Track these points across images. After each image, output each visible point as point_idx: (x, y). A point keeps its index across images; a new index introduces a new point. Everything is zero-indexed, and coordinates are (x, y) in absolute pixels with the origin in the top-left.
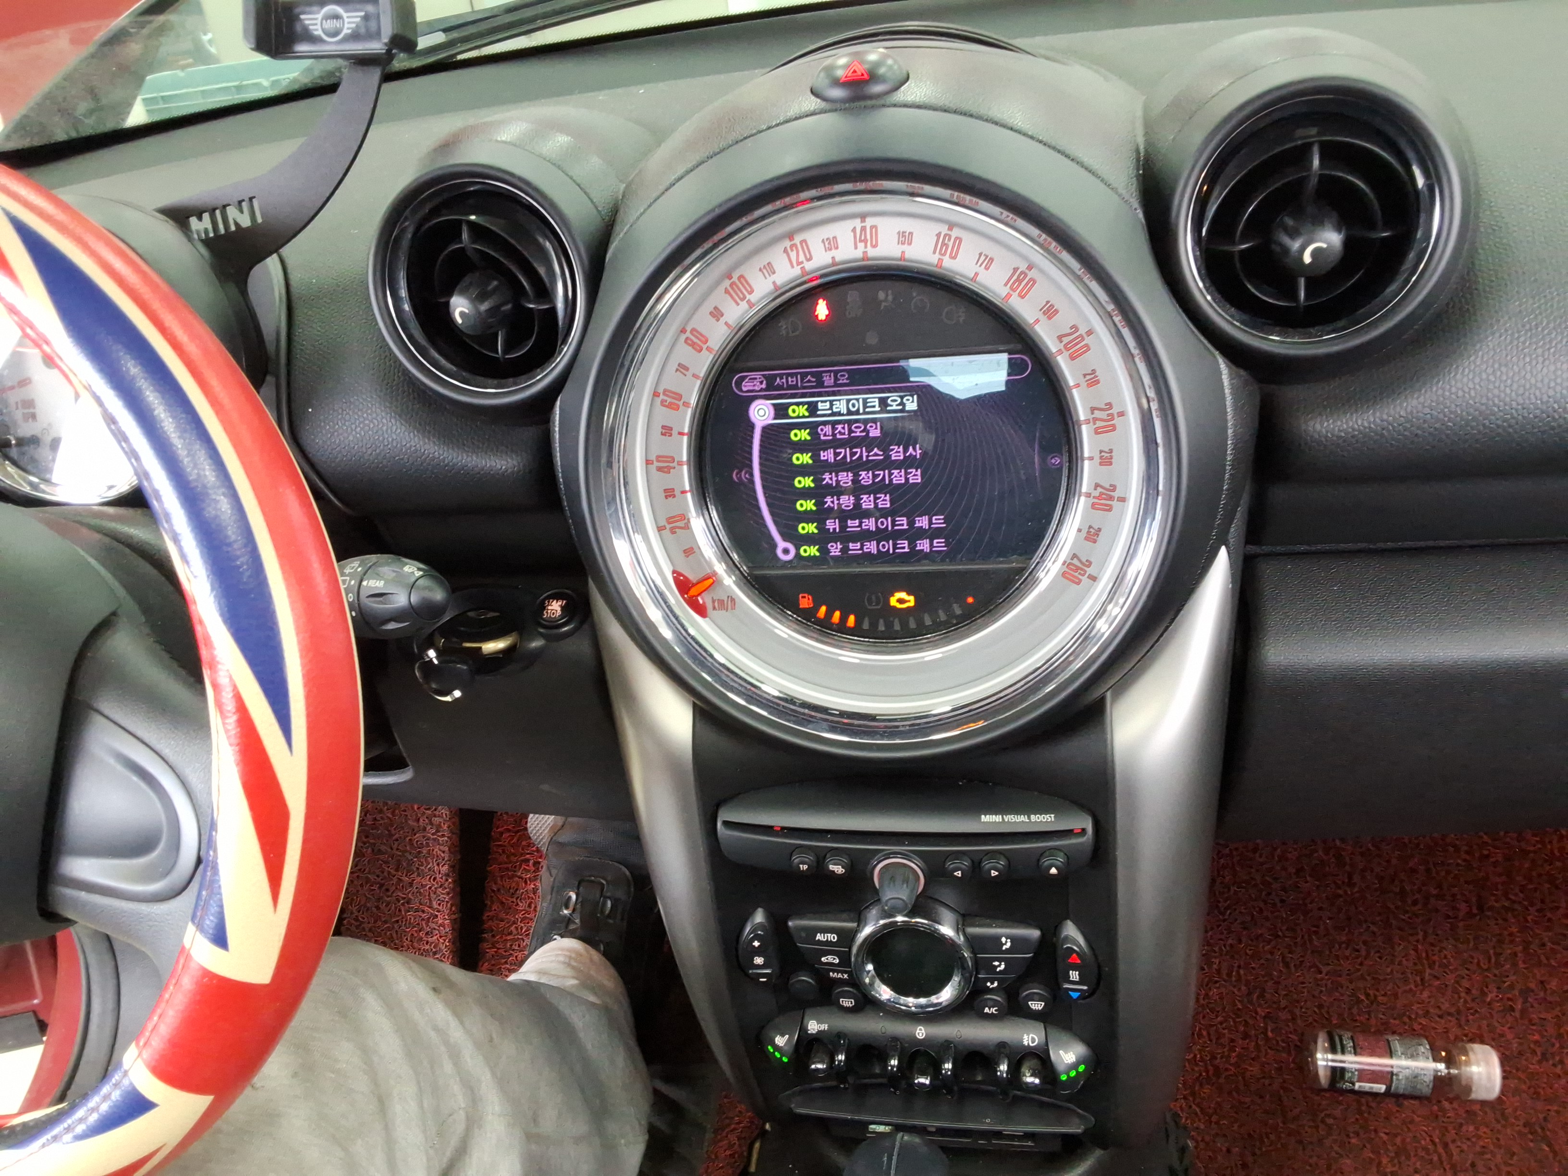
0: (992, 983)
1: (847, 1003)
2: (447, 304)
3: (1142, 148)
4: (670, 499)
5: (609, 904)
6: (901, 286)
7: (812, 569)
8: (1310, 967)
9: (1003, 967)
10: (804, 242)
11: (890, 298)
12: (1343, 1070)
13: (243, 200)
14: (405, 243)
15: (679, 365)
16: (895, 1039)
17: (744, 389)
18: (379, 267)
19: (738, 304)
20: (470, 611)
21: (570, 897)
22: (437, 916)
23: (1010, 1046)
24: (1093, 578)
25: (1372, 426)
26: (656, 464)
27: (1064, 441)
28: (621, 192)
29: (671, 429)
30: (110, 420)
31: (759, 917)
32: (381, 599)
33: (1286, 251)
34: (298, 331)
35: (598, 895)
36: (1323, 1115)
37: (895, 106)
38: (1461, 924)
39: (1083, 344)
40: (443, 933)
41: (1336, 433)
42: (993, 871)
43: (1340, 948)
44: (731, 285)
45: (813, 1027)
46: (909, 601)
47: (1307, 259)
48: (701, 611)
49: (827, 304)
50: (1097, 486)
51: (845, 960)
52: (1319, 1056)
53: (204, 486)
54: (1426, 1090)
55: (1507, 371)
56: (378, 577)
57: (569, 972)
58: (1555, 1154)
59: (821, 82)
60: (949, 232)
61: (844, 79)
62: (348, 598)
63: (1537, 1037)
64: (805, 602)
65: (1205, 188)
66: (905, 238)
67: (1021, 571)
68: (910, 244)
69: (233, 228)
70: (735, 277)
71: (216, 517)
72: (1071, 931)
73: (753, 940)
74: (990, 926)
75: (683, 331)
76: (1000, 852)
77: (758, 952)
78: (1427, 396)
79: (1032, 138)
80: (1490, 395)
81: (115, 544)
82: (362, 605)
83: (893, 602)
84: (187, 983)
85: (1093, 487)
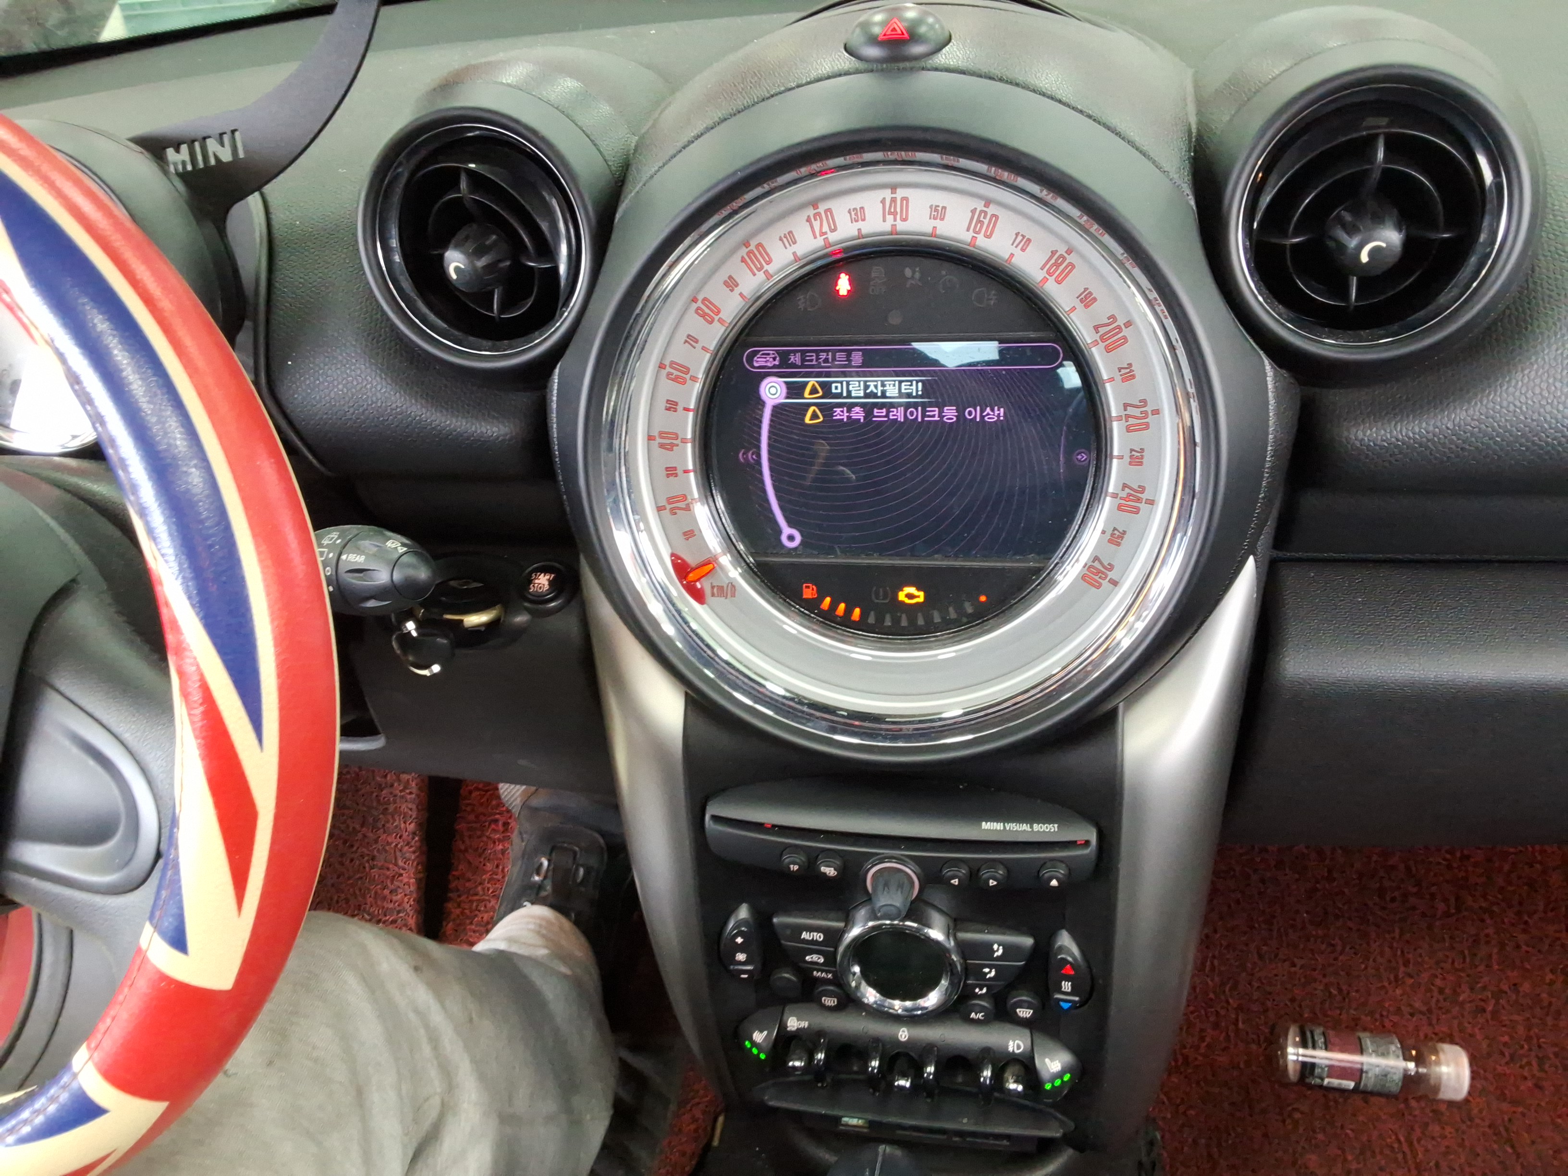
0: (981, 989)
1: (830, 1002)
2: (441, 257)
3: (1194, 131)
4: (671, 478)
5: (581, 871)
6: (928, 263)
7: (818, 558)
8: (1285, 961)
9: (993, 973)
10: (828, 211)
11: (917, 275)
12: (1313, 1066)
13: (225, 133)
14: (399, 190)
15: (689, 336)
16: (877, 1040)
17: (756, 364)
18: (369, 214)
19: (754, 275)
20: (451, 580)
21: (541, 864)
22: (401, 875)
23: (994, 1052)
24: (1115, 583)
25: (1417, 437)
26: (659, 440)
27: (1093, 437)
28: (633, 145)
29: (676, 404)
30: (74, 380)
31: (743, 913)
32: (361, 575)
33: (1342, 247)
34: (279, 276)
35: (570, 861)
36: (1290, 1108)
37: (936, 69)
38: (1438, 923)
39: (1120, 335)
40: (408, 892)
41: (1379, 443)
42: (991, 881)
43: (1316, 942)
44: (748, 254)
45: (793, 1023)
46: (918, 597)
47: (1364, 258)
48: (699, 596)
49: (849, 280)
50: (1125, 486)
51: (830, 959)
52: (1290, 1050)
53: (174, 458)
54: (1395, 1088)
55: (1562, 387)
56: (359, 551)
57: (539, 941)
58: (1518, 1156)
59: (856, 39)
60: (985, 209)
61: (881, 37)
62: (325, 573)
63: (1506, 1038)
64: (809, 592)
65: (1260, 175)
66: (938, 213)
67: (1038, 571)
68: (942, 219)
69: (213, 162)
70: (753, 243)
71: (188, 491)
72: (1065, 940)
73: (736, 936)
74: (981, 931)
75: (695, 300)
76: (1001, 861)
77: (741, 948)
78: (1477, 409)
79: (1081, 112)
80: (1542, 410)
81: (75, 500)
82: (340, 580)
83: (902, 596)
84: (142, 985)
85: (1121, 487)
